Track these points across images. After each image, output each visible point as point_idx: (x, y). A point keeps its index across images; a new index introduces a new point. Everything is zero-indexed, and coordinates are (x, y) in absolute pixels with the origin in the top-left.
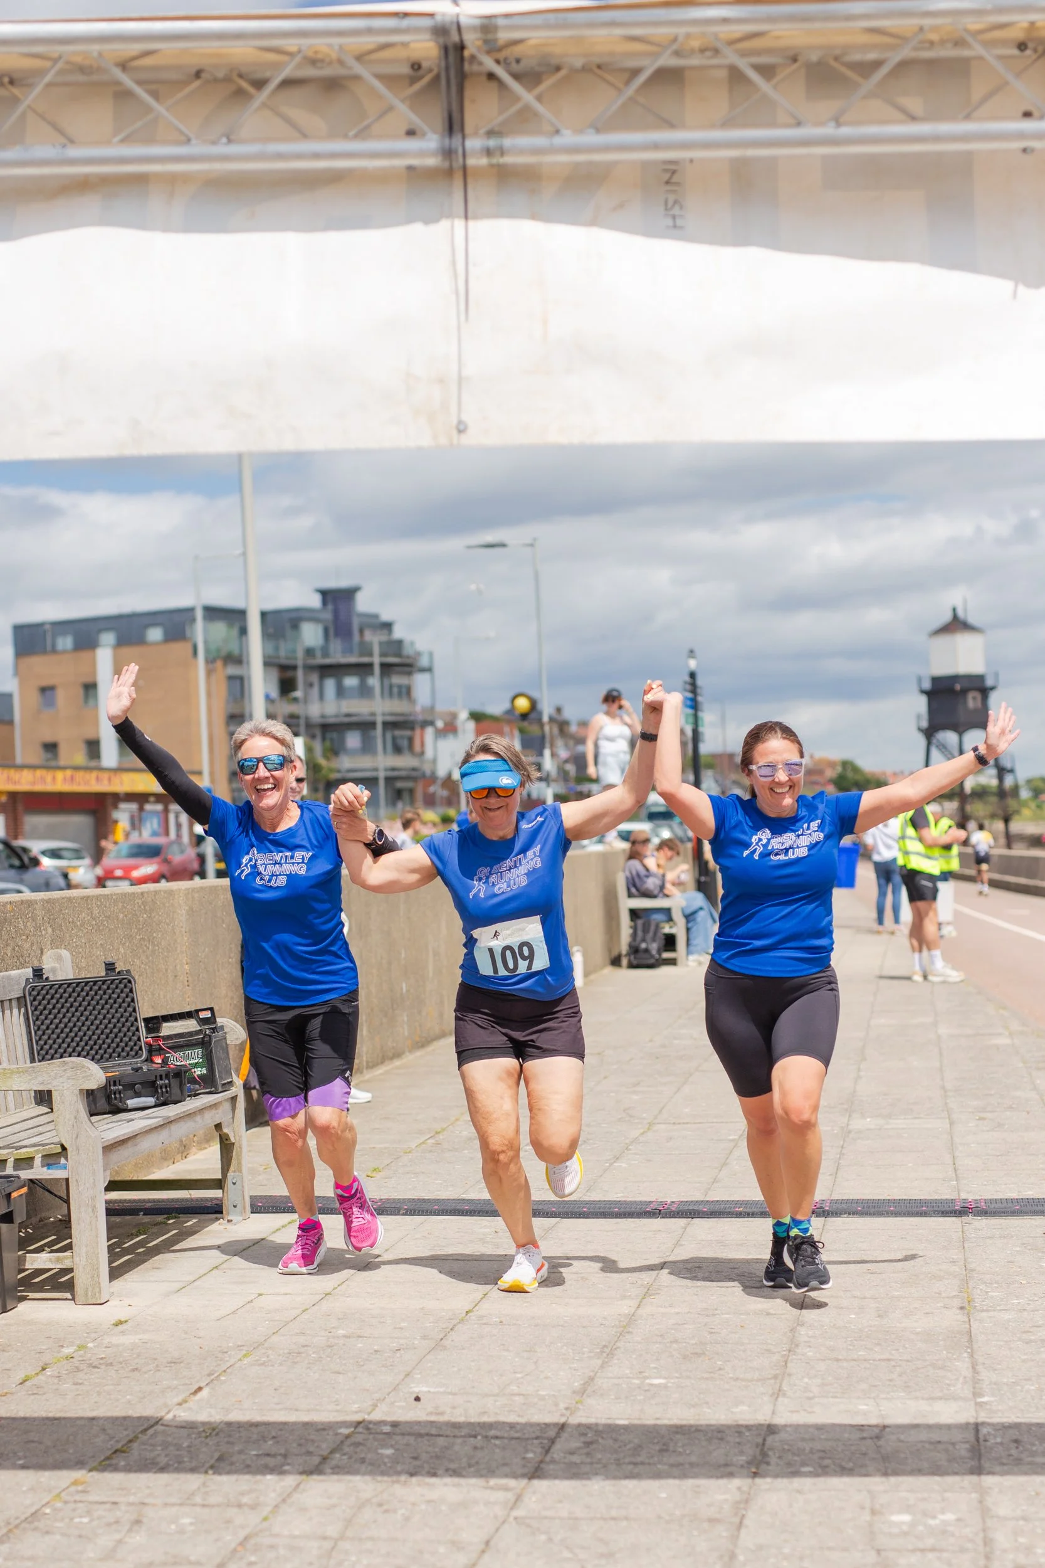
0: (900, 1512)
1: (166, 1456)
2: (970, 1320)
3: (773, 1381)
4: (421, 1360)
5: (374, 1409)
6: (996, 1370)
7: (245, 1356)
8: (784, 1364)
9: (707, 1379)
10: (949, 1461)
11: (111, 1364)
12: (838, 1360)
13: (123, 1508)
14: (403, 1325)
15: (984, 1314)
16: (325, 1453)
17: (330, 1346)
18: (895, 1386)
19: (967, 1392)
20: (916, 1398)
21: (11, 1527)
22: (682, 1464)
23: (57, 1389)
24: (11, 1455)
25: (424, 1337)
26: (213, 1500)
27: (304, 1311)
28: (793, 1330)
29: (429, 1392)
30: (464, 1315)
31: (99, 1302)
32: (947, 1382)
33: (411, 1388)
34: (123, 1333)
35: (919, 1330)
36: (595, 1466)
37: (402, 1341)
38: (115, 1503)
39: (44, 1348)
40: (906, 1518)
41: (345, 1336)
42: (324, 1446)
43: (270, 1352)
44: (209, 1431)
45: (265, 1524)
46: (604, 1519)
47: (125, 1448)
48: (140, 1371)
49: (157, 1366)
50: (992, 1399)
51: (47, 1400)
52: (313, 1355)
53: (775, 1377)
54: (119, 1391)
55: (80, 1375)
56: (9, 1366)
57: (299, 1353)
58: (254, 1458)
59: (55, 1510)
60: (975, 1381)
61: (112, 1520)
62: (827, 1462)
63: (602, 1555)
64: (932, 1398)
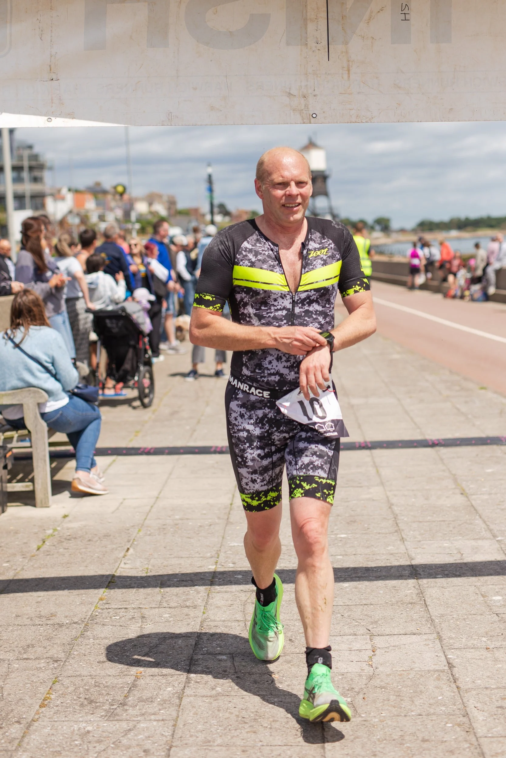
0: (495, 596)
1: (135, 583)
2: (469, 500)
3: (396, 534)
4: (225, 530)
5: (219, 556)
6: (495, 524)
7: (139, 531)
8: (396, 525)
9: (365, 534)
10: (502, 569)
11: (75, 538)
12: (420, 522)
13: (131, 610)
14: (204, 512)
15: (474, 497)
16: (211, 579)
17: (177, 525)
18: (454, 533)
19: (489, 535)
20: (468, 539)
21: (85, 623)
22: (379, 577)
23: (58, 552)
24: (59, 586)
25: (219, 518)
26: (173, 604)
27: (152, 507)
28: (390, 508)
29: (239, 546)
30: (230, 506)
31: (47, 506)
32: (477, 531)
33: (229, 544)
34: (70, 521)
35: (449, 505)
36: (340, 579)
37: (210, 521)
38: (125, 608)
39: (36, 530)
40: (500, 598)
41: (181, 519)
42: (207, 575)
43: (149, 529)
44: (146, 570)
45: (205, 615)
46: (361, 605)
47: (112, 581)
48: (92, 541)
49: (99, 538)
50: (503, 538)
51: (57, 558)
52: (171, 529)
53: (396, 531)
54: (90, 552)
55: (64, 544)
56: (25, 541)
57: (164, 529)
58: (177, 582)
59: (99, 613)
60: (491, 530)
61: (130, 617)
62: (446, 572)
63: (372, 623)
64: (474, 539)
